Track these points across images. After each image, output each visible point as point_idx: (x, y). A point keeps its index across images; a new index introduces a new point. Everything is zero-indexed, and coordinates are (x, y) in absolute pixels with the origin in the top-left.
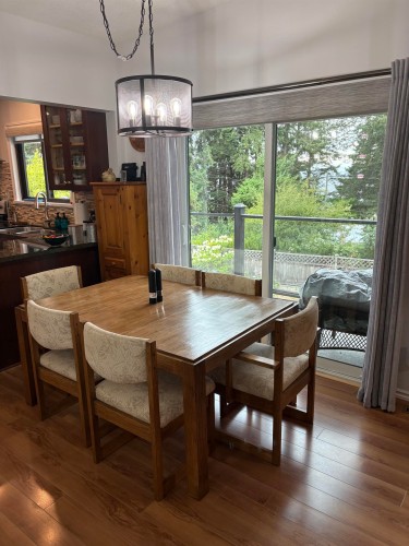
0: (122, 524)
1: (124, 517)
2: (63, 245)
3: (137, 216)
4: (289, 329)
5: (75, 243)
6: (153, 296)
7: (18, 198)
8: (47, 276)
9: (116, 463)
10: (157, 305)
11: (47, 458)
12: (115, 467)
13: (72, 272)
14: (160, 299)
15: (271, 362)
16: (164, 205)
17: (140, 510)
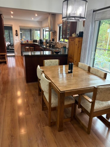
0: (37, 128)
1: (39, 126)
2: (59, 54)
3: (78, 47)
4: (99, 91)
5: (62, 54)
6: (70, 71)
7: (58, 41)
8: (50, 61)
9: (46, 112)
10: (70, 74)
11: (34, 105)
12: (45, 113)
13: (57, 61)
14: (71, 72)
15: (91, 100)
16: (86, 45)
17: (43, 126)
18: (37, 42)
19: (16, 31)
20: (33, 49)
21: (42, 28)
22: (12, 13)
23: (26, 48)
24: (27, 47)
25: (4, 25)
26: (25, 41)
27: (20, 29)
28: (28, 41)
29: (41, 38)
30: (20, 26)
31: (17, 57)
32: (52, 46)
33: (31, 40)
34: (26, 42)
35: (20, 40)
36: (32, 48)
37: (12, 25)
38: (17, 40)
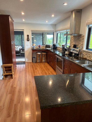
18: (50, 48)
19: (28, 36)
20: (45, 55)
21: (56, 31)
22: (23, 14)
23: (37, 55)
24: (39, 53)
25: (15, 30)
26: (36, 47)
27: (32, 34)
28: (39, 47)
29: (54, 43)
30: (32, 31)
31: (27, 64)
32: (74, 54)
33: (43, 45)
34: (38, 47)
35: (31, 45)
36: (44, 53)
37: (23, 30)
38: (28, 46)
